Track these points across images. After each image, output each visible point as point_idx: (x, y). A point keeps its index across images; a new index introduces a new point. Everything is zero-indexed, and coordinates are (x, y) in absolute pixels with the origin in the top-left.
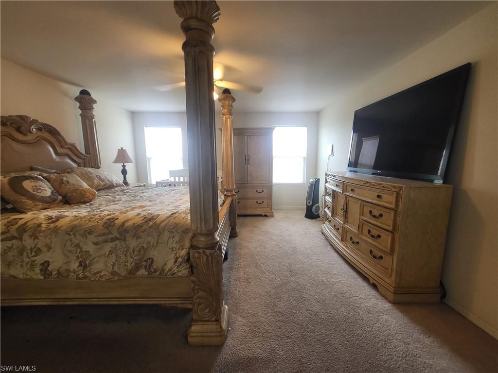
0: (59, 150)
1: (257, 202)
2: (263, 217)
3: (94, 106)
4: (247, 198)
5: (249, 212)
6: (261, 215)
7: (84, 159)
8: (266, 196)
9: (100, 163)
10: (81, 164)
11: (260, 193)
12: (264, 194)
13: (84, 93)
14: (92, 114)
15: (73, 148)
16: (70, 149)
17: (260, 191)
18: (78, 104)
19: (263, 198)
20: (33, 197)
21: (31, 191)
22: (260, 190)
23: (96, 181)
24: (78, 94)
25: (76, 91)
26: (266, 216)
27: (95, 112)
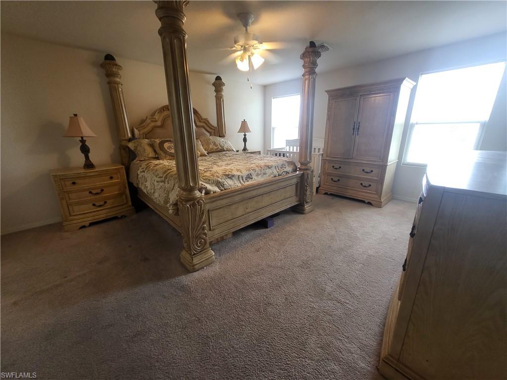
0: (199, 124)
1: (361, 184)
2: (365, 205)
3: (224, 88)
4: (349, 177)
5: (349, 193)
6: (363, 202)
7: (214, 130)
8: (376, 178)
9: (225, 133)
10: (212, 133)
11: (367, 172)
12: (373, 176)
13: (218, 78)
14: (222, 95)
15: (206, 122)
16: (204, 122)
17: (368, 171)
18: (214, 88)
19: (370, 180)
20: (166, 152)
21: (166, 149)
22: (368, 169)
23: (211, 146)
24: (214, 80)
25: (213, 78)
26: (369, 203)
27: (223, 93)
